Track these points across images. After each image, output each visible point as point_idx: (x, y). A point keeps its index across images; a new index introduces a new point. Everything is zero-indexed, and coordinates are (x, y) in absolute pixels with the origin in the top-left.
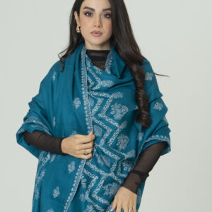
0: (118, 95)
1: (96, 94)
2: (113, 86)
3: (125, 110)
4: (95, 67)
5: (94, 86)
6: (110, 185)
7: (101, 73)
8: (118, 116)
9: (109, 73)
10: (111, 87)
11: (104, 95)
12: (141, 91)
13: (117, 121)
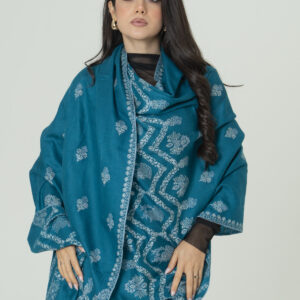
0: (175, 120)
1: (144, 119)
2: (168, 108)
3: (186, 141)
4: (141, 80)
5: (141, 107)
6: (161, 248)
7: (150, 90)
8: (176, 150)
9: (161, 89)
10: (165, 110)
11: (155, 120)
12: (205, 111)
13: (174, 156)
